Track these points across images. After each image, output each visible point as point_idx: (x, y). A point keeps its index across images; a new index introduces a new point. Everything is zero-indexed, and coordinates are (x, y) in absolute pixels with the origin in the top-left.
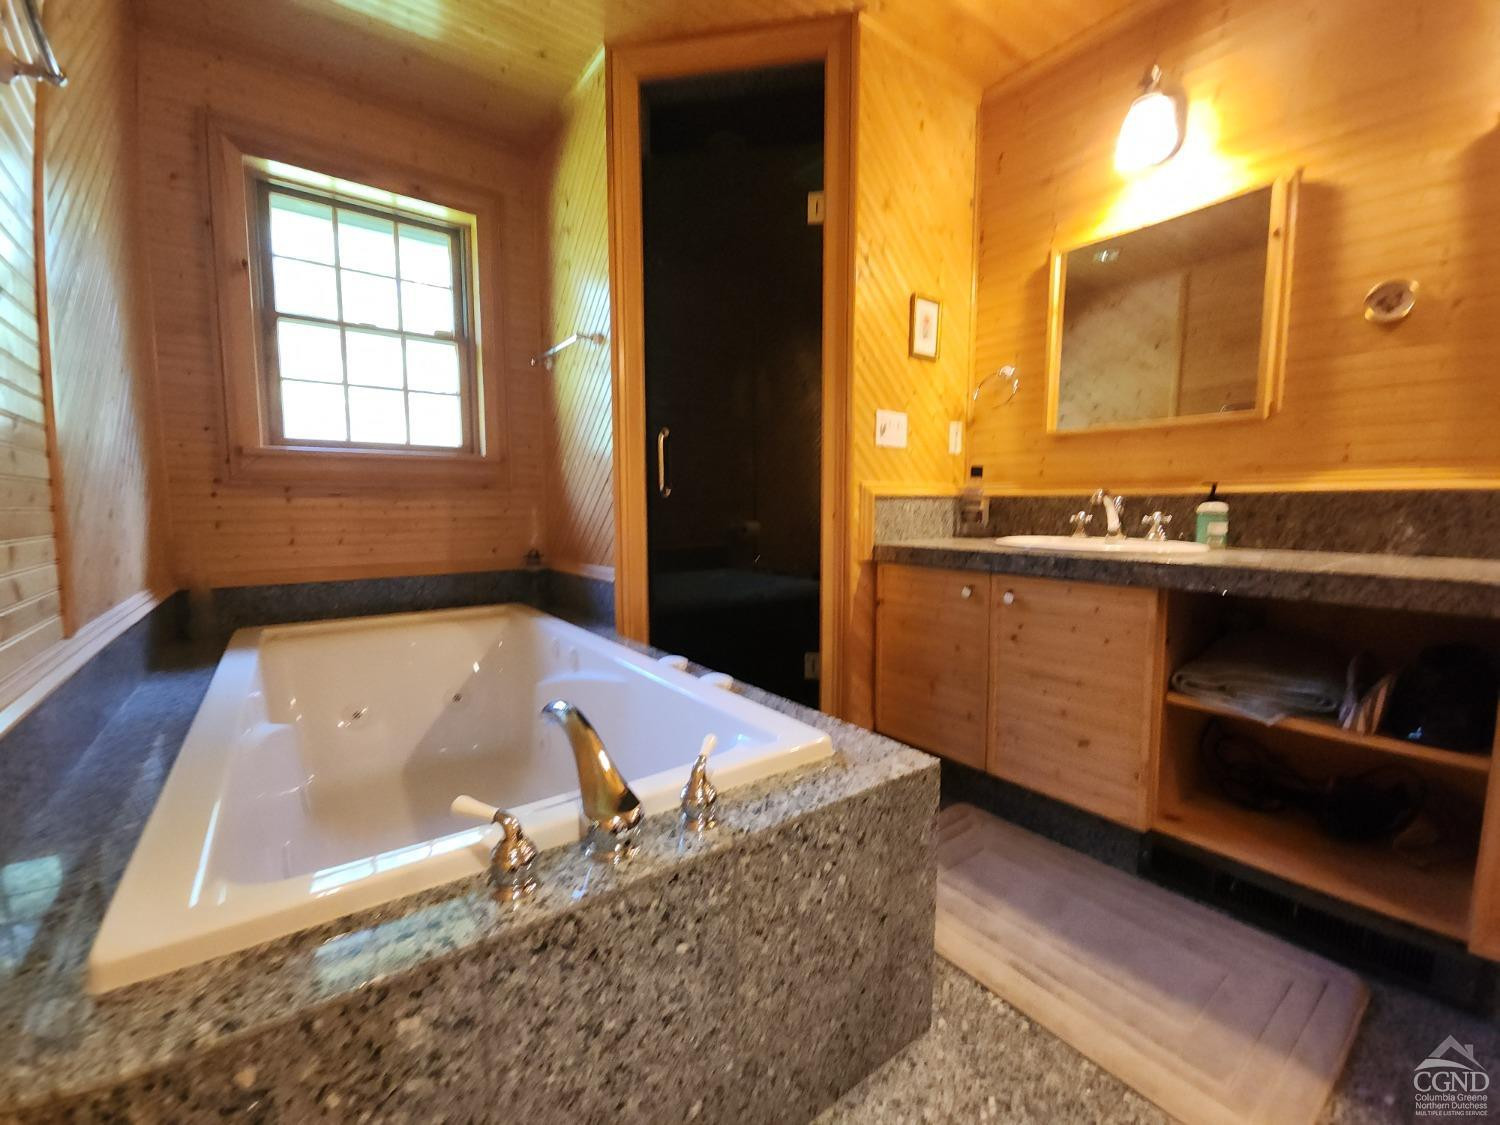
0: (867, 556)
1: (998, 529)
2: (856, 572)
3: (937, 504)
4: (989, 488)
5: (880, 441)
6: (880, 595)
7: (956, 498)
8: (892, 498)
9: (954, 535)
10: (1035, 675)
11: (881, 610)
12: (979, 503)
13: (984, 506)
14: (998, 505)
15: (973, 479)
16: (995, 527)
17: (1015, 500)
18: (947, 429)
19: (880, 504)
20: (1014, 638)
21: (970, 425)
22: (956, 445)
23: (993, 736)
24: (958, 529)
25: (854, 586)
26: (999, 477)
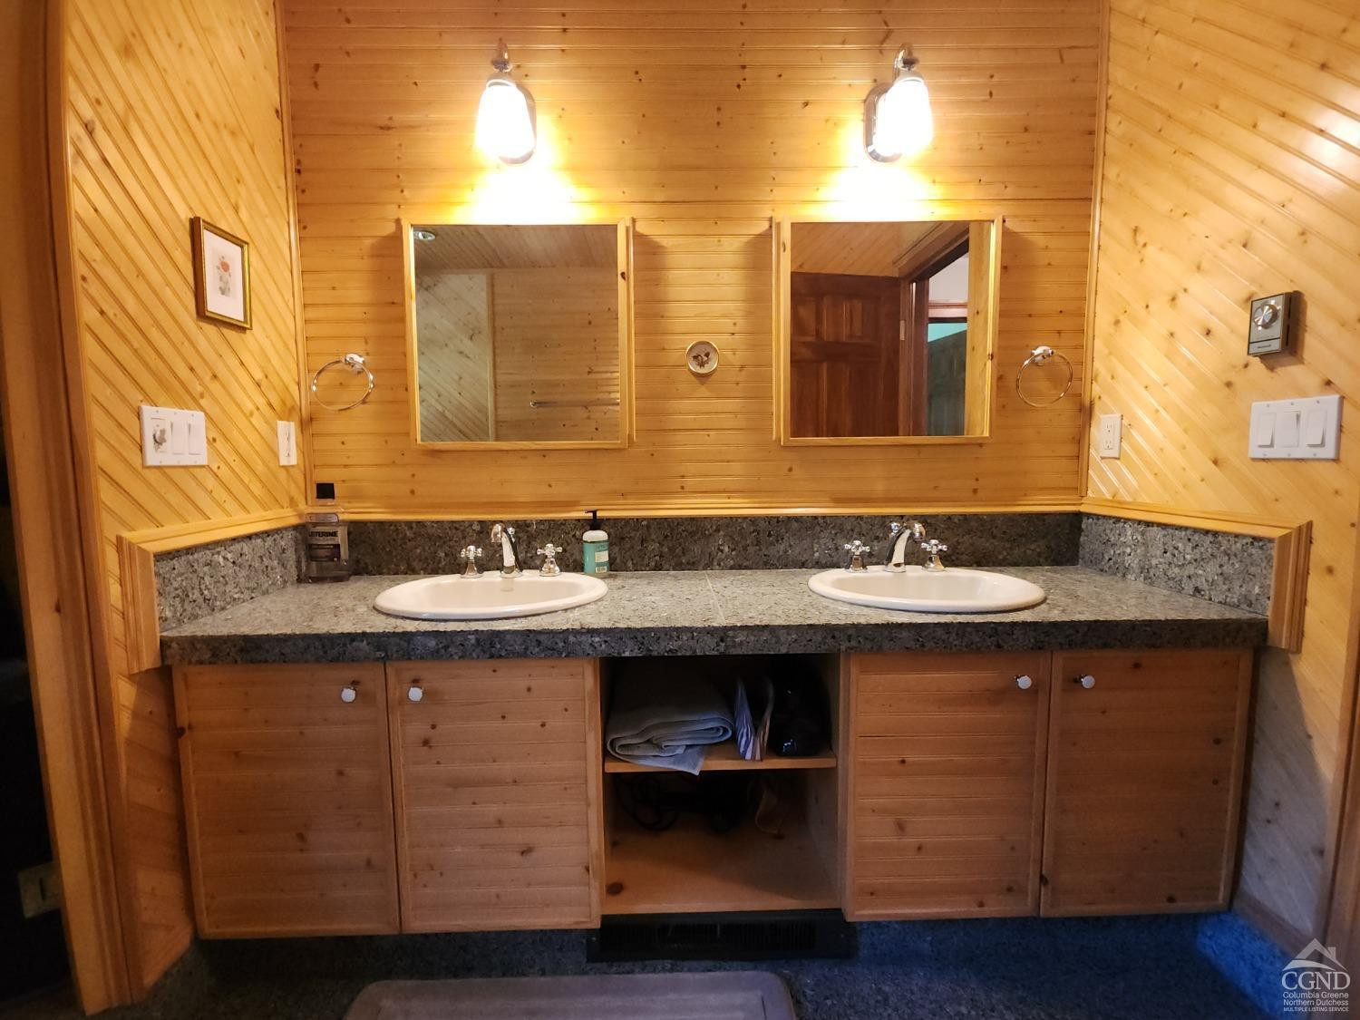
0: (149, 660)
1: (362, 565)
2: (125, 694)
3: (269, 541)
4: (345, 511)
5: (153, 457)
6: (183, 719)
7: (295, 528)
8: (190, 550)
9: (300, 580)
10: (458, 784)
11: (186, 744)
12: (334, 534)
13: (341, 538)
14: (358, 531)
15: (323, 501)
16: (358, 562)
17: (381, 524)
18: (274, 431)
19: (165, 567)
20: (426, 743)
21: (307, 423)
22: (289, 452)
23: (407, 876)
24: (304, 568)
25: (124, 722)
26: (356, 496)
